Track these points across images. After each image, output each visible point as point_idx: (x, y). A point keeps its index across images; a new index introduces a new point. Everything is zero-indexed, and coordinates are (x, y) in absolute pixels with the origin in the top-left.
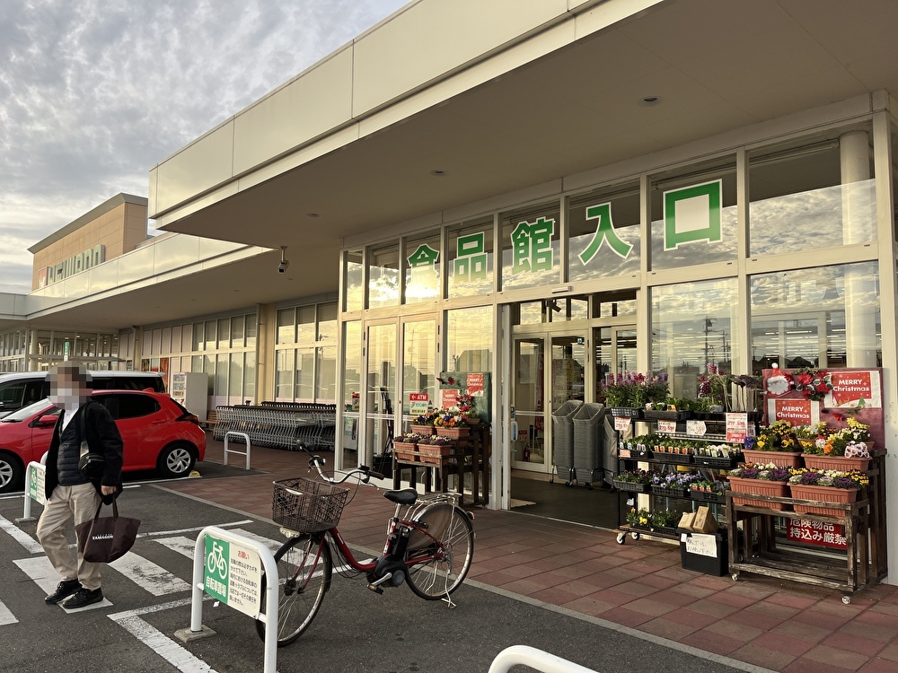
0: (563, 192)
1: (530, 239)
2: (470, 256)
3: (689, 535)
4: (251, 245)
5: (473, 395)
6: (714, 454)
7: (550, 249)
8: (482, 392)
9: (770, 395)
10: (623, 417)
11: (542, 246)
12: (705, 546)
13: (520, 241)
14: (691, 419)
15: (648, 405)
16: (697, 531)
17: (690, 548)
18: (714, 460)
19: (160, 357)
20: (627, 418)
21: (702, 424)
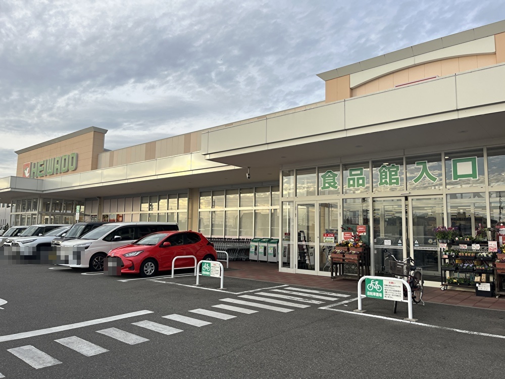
0: (404, 155)
1: (388, 172)
2: (356, 177)
3: (480, 284)
4: (229, 164)
5: (360, 234)
6: (485, 255)
7: (398, 177)
8: (365, 233)
9: (500, 235)
10: (443, 243)
11: (394, 175)
12: (486, 287)
13: (383, 172)
14: (473, 243)
15: (457, 239)
16: (483, 282)
17: (479, 289)
18: (485, 258)
19: (117, 213)
20: (445, 243)
21: (478, 245)
